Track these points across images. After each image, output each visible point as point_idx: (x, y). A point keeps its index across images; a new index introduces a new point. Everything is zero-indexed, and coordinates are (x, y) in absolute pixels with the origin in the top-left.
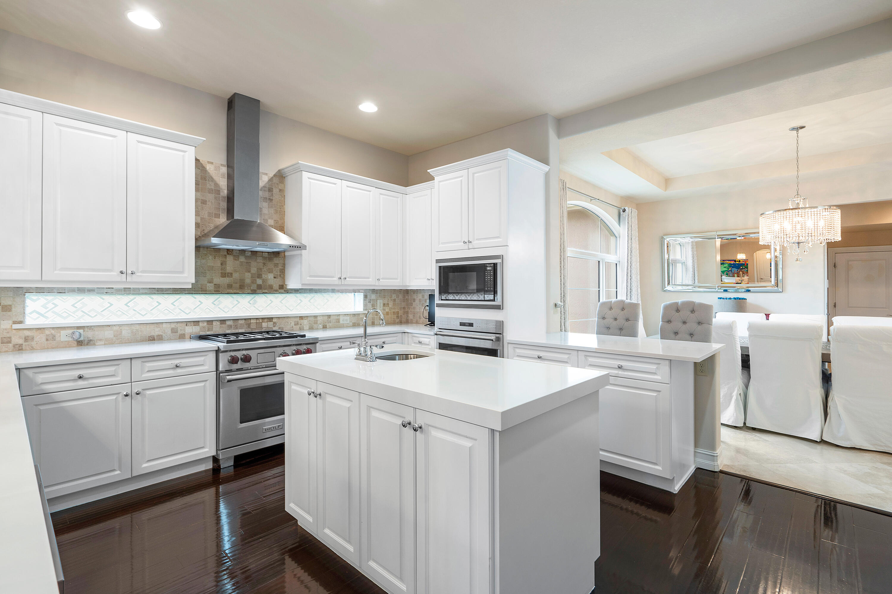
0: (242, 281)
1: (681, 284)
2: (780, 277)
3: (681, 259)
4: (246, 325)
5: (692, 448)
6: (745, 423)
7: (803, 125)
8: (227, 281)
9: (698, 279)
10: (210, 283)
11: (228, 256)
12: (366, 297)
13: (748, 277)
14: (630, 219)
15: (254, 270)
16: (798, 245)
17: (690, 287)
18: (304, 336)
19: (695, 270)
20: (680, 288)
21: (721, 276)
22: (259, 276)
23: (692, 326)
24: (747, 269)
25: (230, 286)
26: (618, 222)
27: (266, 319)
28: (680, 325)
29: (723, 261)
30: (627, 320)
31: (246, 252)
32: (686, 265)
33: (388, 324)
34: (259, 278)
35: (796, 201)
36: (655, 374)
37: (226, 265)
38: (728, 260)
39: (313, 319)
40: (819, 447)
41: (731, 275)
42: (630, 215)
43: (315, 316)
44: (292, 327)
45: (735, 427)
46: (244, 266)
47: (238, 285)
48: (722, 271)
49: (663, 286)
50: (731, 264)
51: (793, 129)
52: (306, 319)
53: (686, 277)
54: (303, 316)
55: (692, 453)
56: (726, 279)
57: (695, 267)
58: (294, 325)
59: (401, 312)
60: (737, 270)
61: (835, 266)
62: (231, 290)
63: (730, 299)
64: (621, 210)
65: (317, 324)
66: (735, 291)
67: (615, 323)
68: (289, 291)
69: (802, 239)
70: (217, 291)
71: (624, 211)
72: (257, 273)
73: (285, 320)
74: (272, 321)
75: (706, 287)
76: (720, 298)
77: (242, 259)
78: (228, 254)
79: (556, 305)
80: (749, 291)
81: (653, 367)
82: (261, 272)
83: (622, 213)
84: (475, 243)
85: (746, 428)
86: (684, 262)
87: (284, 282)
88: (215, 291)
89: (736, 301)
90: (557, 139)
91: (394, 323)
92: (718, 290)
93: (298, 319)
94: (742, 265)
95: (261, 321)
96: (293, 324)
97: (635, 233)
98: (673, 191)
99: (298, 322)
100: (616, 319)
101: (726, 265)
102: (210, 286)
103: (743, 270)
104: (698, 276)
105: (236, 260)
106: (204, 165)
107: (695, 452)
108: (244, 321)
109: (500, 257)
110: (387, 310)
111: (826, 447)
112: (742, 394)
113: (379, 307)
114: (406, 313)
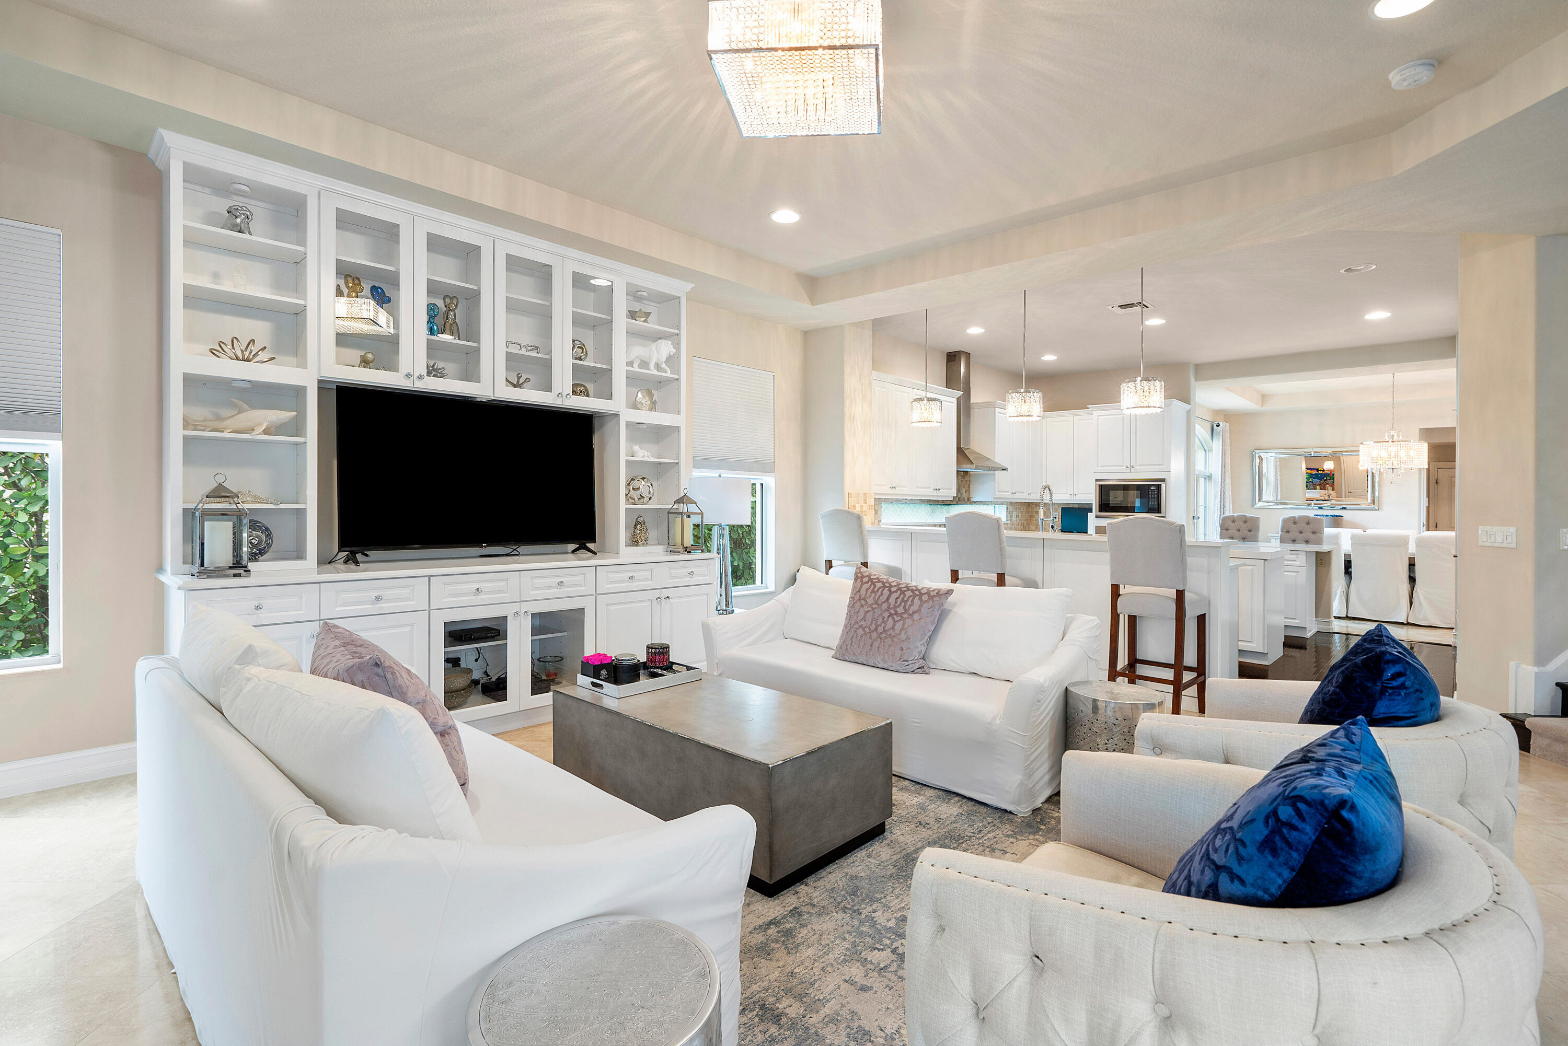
2: (1377, 494)
5: (1314, 619)
6: (1347, 615)
12: (1008, 509)
13: (1336, 491)
14: (1223, 433)
16: (1392, 471)
17: (1272, 504)
21: (1307, 489)
23: (1307, 534)
24: (1333, 480)
26: (1211, 437)
28: (1298, 533)
29: (1308, 472)
30: (1250, 531)
35: (1392, 434)
36: (1295, 561)
38: (1315, 470)
40: (1405, 627)
41: (1317, 488)
42: (1223, 430)
45: (1341, 618)
48: (1306, 483)
49: (1254, 502)
56: (1311, 492)
61: (1437, 482)
63: (1329, 516)
64: (1216, 425)
66: (1330, 508)
67: (1239, 533)
68: (971, 503)
69: (1395, 466)
71: (1219, 425)
75: (1304, 503)
76: (1319, 514)
79: (1193, 517)
80: (1345, 508)
81: (1293, 557)
83: (1215, 427)
84: (1137, 469)
85: (1347, 618)
87: (970, 495)
89: (1335, 518)
90: (1195, 381)
92: (1309, 507)
94: (1328, 475)
97: (1228, 449)
98: (1270, 406)
100: (1239, 530)
101: (1312, 476)
103: (1328, 482)
107: (1316, 620)
109: (1163, 480)
110: (1018, 521)
111: (1410, 627)
112: (1345, 592)
113: (1014, 518)
114: (1028, 524)
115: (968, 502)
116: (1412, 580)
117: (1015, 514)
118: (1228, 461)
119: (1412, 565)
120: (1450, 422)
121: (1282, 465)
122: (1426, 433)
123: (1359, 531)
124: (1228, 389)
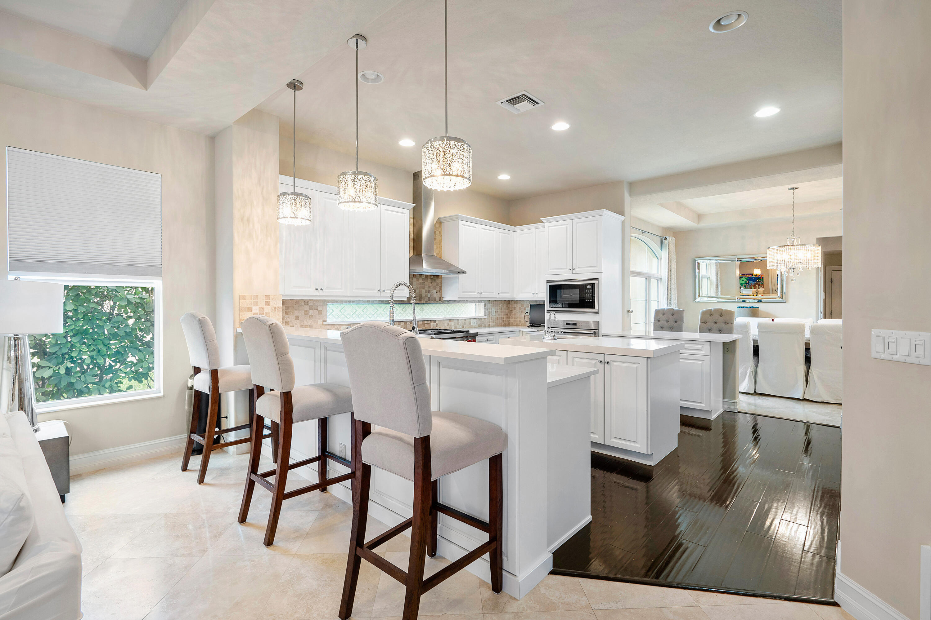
1: (706, 296)
2: (784, 290)
3: (707, 275)
5: (721, 399)
6: (755, 391)
7: (797, 187)
9: (721, 292)
11: (414, 278)
12: (485, 306)
13: (763, 289)
14: (670, 245)
15: (426, 288)
16: (793, 270)
17: (715, 299)
18: (468, 331)
19: (719, 284)
20: (705, 299)
21: (740, 288)
23: (721, 325)
24: (762, 282)
26: (660, 248)
27: (432, 321)
28: (713, 324)
29: (742, 275)
30: (676, 322)
31: (423, 276)
32: (711, 280)
33: (497, 326)
34: (429, 293)
35: (792, 240)
36: (701, 350)
37: (413, 284)
38: (746, 274)
39: (456, 321)
40: (802, 403)
41: (748, 287)
42: (670, 243)
43: (458, 319)
44: (446, 327)
45: (749, 394)
48: (740, 284)
49: (695, 298)
50: (748, 277)
51: (791, 189)
52: (453, 322)
53: (711, 289)
55: (721, 402)
56: (744, 290)
57: (719, 281)
59: (505, 317)
60: (754, 283)
61: (831, 281)
63: (747, 307)
64: (663, 239)
65: (459, 325)
66: (751, 302)
67: (667, 324)
68: (443, 302)
69: (795, 266)
71: (666, 239)
72: (428, 289)
73: (442, 322)
75: (728, 299)
76: (739, 307)
79: (628, 311)
80: (761, 301)
81: (699, 347)
82: (430, 289)
83: (663, 241)
84: (578, 270)
85: (755, 394)
86: (709, 278)
87: (441, 295)
88: (408, 302)
89: (751, 309)
90: (629, 197)
91: (501, 326)
92: (738, 301)
94: (758, 278)
96: (446, 325)
97: (674, 256)
98: (705, 224)
99: (449, 323)
100: (668, 321)
101: (744, 279)
103: (759, 283)
104: (721, 289)
107: (723, 401)
109: (596, 280)
110: (497, 316)
111: (806, 402)
112: (753, 372)
113: (493, 314)
114: (508, 318)
115: (440, 302)
116: (808, 360)
117: (493, 310)
118: (674, 266)
119: (807, 349)
120: (839, 233)
121: (721, 270)
122: (823, 241)
123: (768, 320)
124: (662, 205)
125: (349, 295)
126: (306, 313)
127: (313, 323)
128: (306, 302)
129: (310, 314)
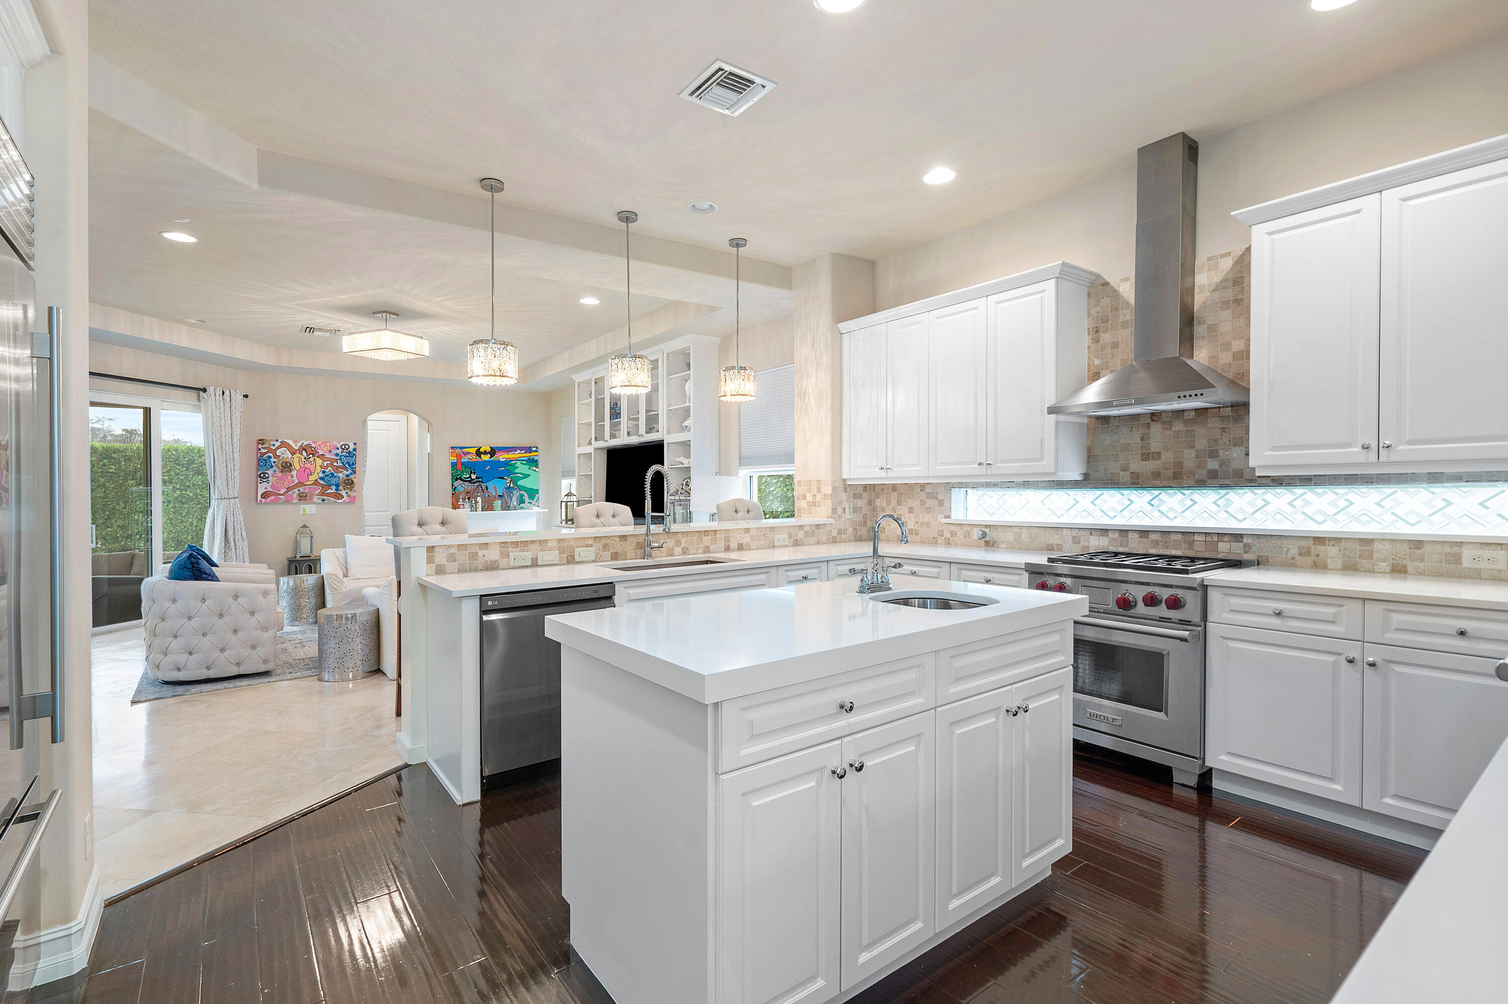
0: (1179, 464)
4: (1185, 543)
8: (1151, 465)
10: (1124, 471)
15: (1201, 443)
22: (1213, 454)
25: (1156, 475)
27: (1227, 536)
31: (1186, 413)
34: (1212, 457)
37: (1149, 439)
43: (1364, 539)
46: (1183, 438)
47: (1170, 473)
52: (1334, 545)
54: (1326, 538)
58: (1297, 555)
62: (1159, 482)
65: (1372, 559)
70: (1135, 483)
72: (1208, 448)
73: (1273, 541)
74: (1242, 542)
77: (1178, 426)
78: (1153, 421)
82: (1218, 446)
93: (1310, 543)
95: (1216, 539)
102: (1125, 476)
105: (1166, 429)
106: (1115, 287)
108: (1180, 536)
125: (930, 475)
126: (923, 503)
127: (930, 520)
128: (923, 487)
129: (927, 505)
